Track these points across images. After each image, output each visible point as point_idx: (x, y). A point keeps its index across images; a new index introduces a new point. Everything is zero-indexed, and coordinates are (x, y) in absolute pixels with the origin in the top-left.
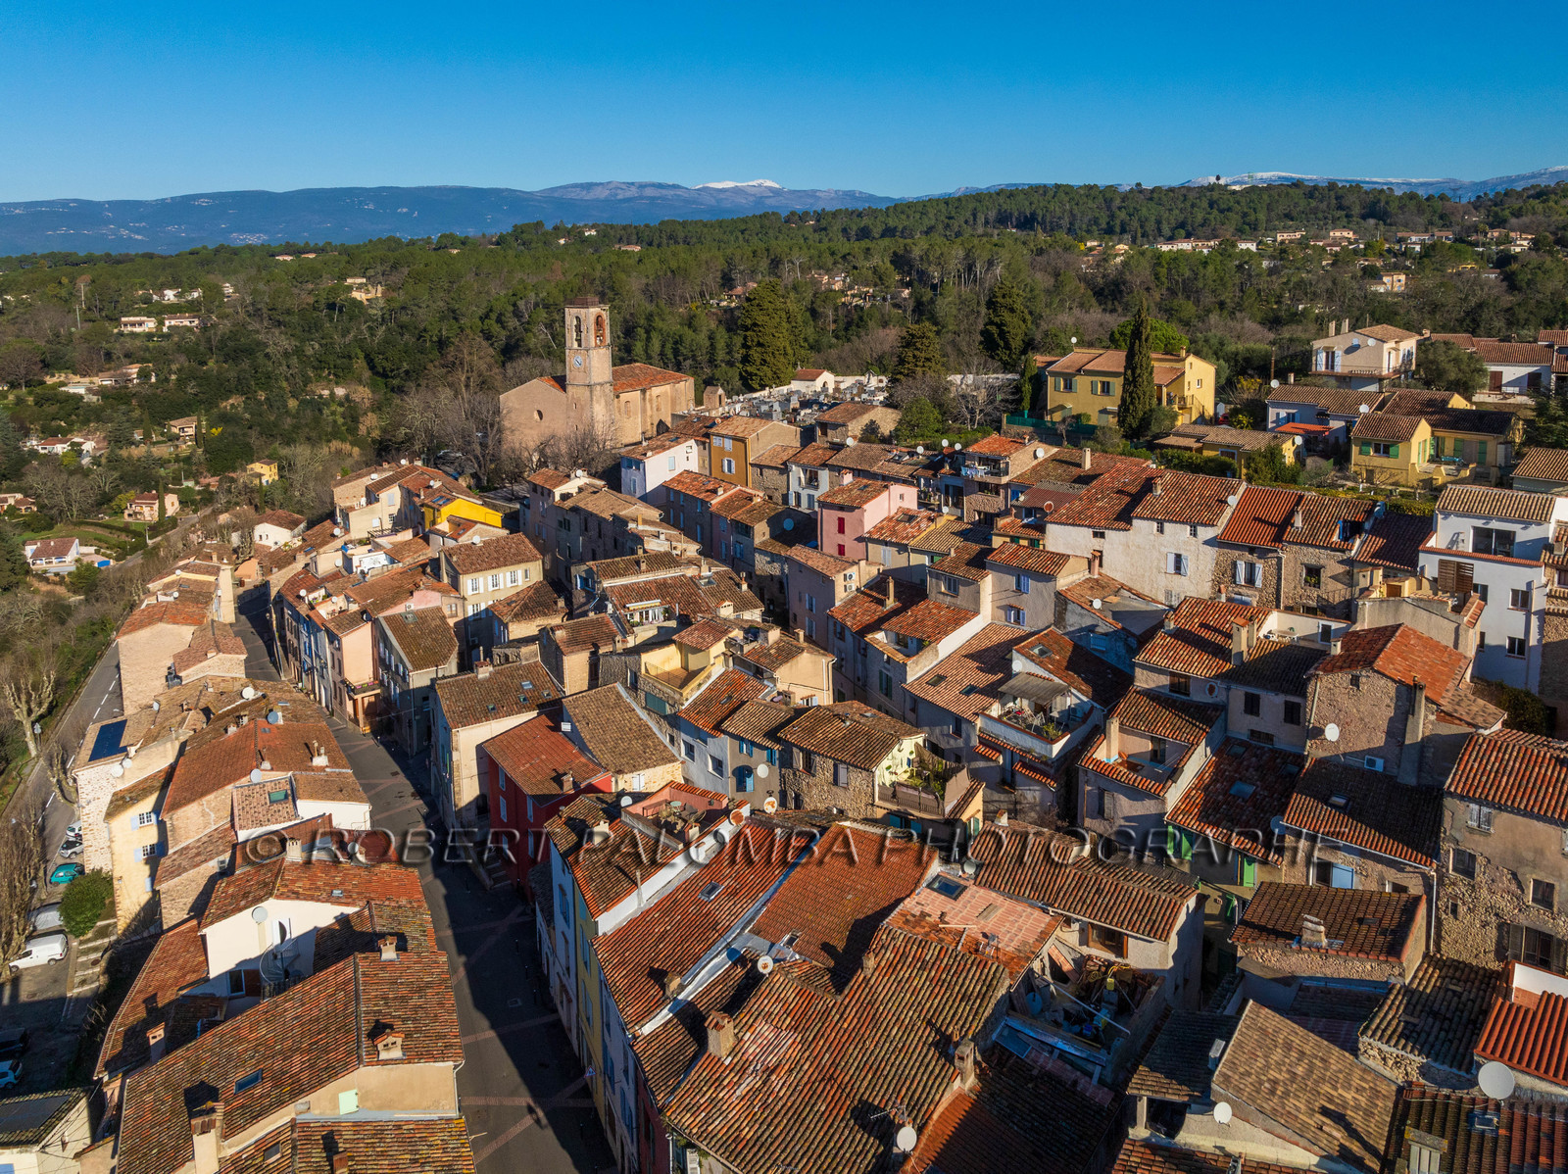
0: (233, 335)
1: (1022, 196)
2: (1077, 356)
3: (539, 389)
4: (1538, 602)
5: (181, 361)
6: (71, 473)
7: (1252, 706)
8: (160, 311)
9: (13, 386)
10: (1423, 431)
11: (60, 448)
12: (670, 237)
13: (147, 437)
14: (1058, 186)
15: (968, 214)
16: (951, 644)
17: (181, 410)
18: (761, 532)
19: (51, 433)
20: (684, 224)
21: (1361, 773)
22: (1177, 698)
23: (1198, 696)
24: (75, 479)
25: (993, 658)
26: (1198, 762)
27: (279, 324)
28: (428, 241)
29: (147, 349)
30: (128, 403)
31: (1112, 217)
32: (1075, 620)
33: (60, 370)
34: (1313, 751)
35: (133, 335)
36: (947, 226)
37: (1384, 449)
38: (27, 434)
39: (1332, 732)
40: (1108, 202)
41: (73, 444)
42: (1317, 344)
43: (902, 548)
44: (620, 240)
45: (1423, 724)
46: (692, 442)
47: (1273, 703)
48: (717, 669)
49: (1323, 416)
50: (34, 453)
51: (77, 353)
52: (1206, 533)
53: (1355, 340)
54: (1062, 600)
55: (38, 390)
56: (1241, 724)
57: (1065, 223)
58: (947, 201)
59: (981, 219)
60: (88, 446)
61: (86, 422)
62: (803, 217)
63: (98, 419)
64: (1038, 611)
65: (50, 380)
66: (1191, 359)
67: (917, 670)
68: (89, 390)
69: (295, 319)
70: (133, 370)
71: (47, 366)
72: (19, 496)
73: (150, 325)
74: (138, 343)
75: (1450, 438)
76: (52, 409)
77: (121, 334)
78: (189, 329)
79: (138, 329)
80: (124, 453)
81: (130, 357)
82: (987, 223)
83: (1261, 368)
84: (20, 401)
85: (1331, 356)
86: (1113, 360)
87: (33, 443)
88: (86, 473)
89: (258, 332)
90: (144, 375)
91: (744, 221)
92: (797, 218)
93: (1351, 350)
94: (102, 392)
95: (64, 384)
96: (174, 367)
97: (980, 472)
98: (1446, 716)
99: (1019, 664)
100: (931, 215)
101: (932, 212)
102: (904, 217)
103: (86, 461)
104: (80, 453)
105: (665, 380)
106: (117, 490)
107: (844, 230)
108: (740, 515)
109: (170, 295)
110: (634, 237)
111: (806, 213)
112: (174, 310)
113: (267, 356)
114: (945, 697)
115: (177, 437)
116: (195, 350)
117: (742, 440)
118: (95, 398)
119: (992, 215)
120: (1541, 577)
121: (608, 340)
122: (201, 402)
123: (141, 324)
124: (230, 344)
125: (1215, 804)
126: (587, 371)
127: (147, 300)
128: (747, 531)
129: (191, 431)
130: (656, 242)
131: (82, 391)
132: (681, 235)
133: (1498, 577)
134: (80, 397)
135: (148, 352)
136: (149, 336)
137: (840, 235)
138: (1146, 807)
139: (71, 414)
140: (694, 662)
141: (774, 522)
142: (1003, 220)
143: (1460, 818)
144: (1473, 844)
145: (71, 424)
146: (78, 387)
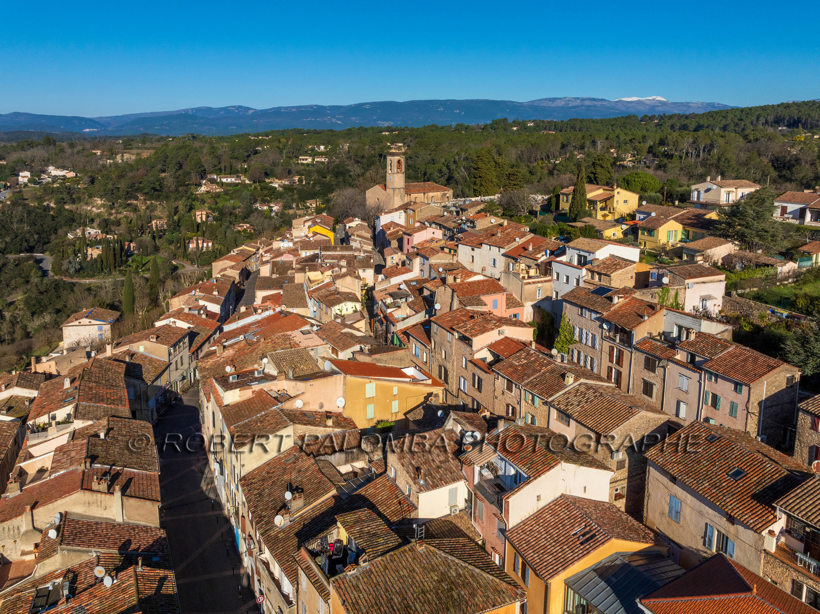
0: (338, 166)
1: (795, 107)
3: (377, 188)
4: (582, 284)
5: (315, 176)
6: (265, 218)
8: (314, 154)
9: (255, 182)
10: (672, 226)
11: (265, 208)
12: (572, 128)
13: (297, 206)
15: (754, 118)
17: (312, 196)
19: (264, 202)
20: (582, 121)
24: (267, 220)
27: (358, 162)
28: (450, 127)
29: (305, 170)
30: (293, 192)
33: (272, 177)
35: (303, 164)
36: (736, 125)
37: (650, 232)
38: (256, 201)
41: (269, 207)
42: (693, 187)
44: (545, 129)
46: (402, 211)
50: (257, 209)
51: (278, 170)
52: (503, 251)
53: (709, 186)
55: (262, 184)
58: (742, 110)
59: (762, 120)
60: (275, 208)
61: (276, 198)
62: (651, 118)
63: (281, 198)
65: (267, 181)
66: (619, 190)
67: (380, 286)
68: (279, 185)
69: (365, 161)
70: (296, 179)
71: (267, 175)
72: (248, 225)
73: (310, 160)
74: (302, 168)
76: (265, 192)
77: (298, 163)
78: (323, 163)
79: (305, 162)
80: (286, 212)
81: (299, 173)
82: (767, 122)
84: (255, 188)
85: (698, 193)
87: (258, 205)
88: (271, 218)
89: (348, 165)
90: (300, 181)
91: (616, 119)
92: (648, 119)
93: (708, 190)
94: (284, 187)
95: (272, 183)
96: (313, 178)
99: (403, 286)
100: (729, 119)
101: (730, 116)
102: (711, 119)
103: (273, 214)
104: (271, 211)
105: (437, 190)
106: (281, 226)
107: (672, 127)
109: (322, 147)
110: (553, 127)
111: (654, 116)
112: (321, 154)
113: (350, 176)
115: (309, 208)
116: (322, 171)
117: (415, 212)
118: (281, 189)
119: (771, 118)
120: (583, 273)
121: (403, 170)
122: (321, 194)
123: (306, 160)
124: (336, 170)
126: (393, 183)
127: (313, 150)
129: (314, 205)
130: (564, 130)
131: (277, 186)
132: (578, 126)
134: (276, 188)
135: (305, 171)
136: (308, 165)
137: (669, 128)
139: (271, 195)
142: (778, 121)
145: (271, 199)
146: (276, 184)
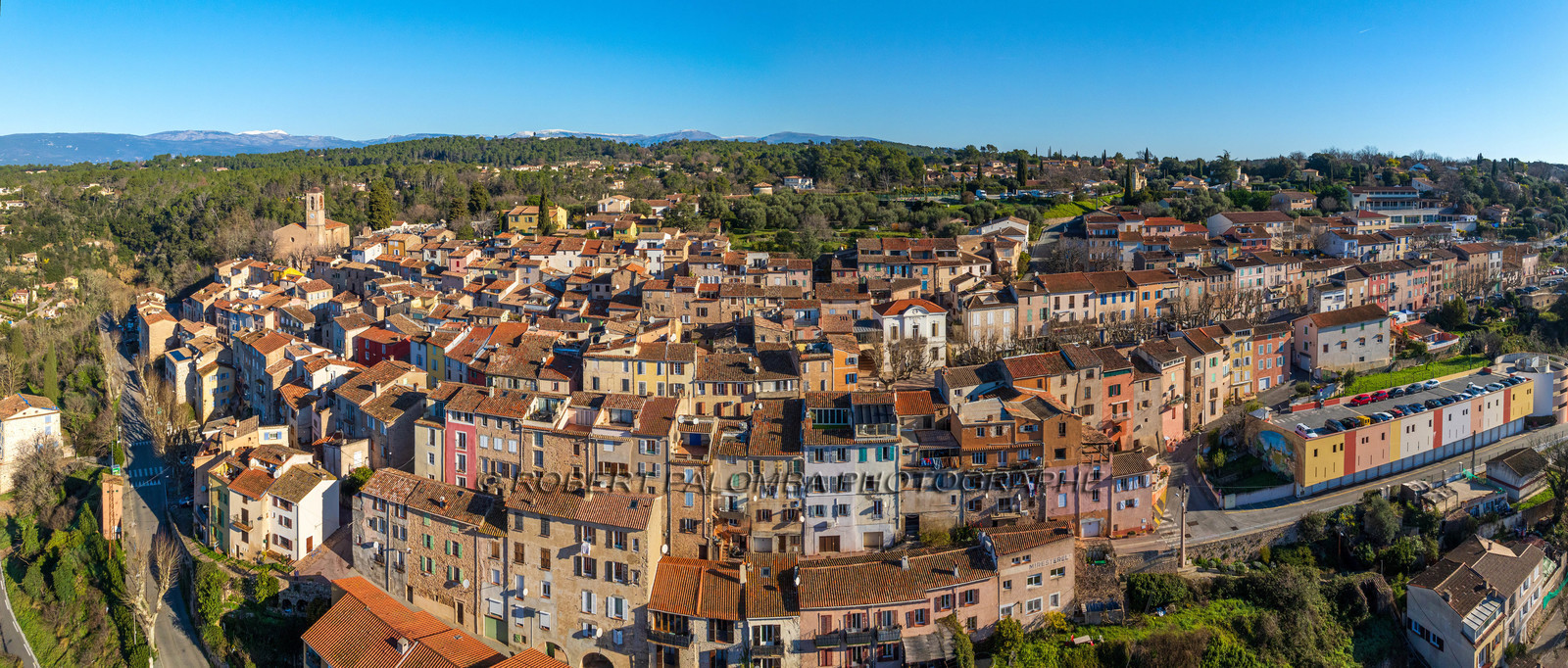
2: (518, 209)
3: (293, 228)
4: (663, 260)
7: (598, 289)
10: (634, 225)
12: (243, 163)
14: (455, 137)
16: (509, 290)
18: (424, 271)
21: (625, 296)
22: (579, 290)
23: (584, 289)
25: (525, 293)
26: (586, 304)
31: (484, 153)
32: (546, 279)
34: (614, 293)
37: (623, 232)
39: (618, 287)
40: (481, 146)
42: (599, 202)
43: (481, 269)
44: (215, 165)
45: (638, 281)
46: (380, 244)
47: (602, 287)
48: (437, 304)
49: (604, 224)
52: (578, 253)
53: (611, 200)
54: (541, 273)
56: (595, 294)
57: (460, 156)
64: (534, 276)
66: (558, 208)
67: (501, 297)
75: (641, 227)
83: (582, 212)
85: (604, 206)
86: (535, 209)
93: (611, 203)
97: (501, 245)
98: (642, 277)
99: (533, 291)
105: (339, 226)
108: (414, 266)
110: (223, 163)
114: (510, 303)
117: (403, 242)
120: (662, 253)
125: (591, 311)
126: (316, 220)
128: (418, 271)
130: (235, 166)
133: (653, 254)
138: (575, 315)
140: (427, 303)
141: (428, 267)
143: (646, 294)
144: (649, 301)
